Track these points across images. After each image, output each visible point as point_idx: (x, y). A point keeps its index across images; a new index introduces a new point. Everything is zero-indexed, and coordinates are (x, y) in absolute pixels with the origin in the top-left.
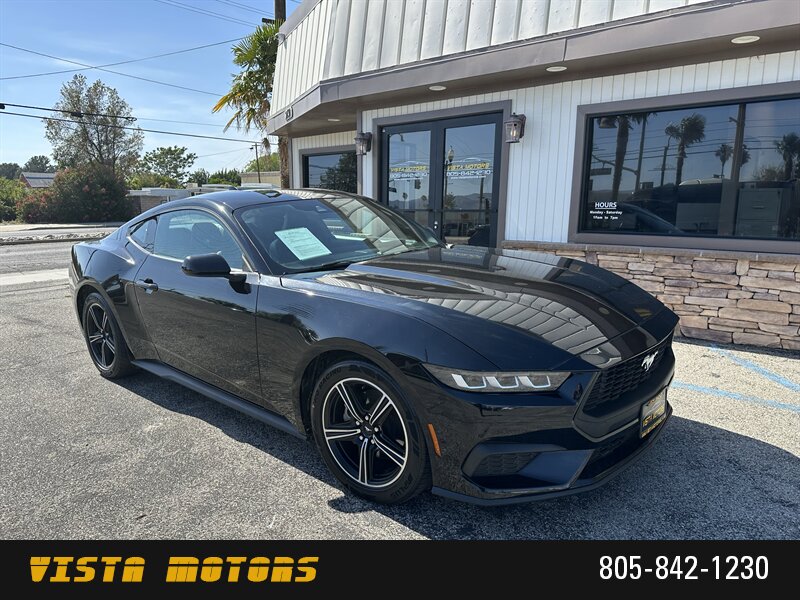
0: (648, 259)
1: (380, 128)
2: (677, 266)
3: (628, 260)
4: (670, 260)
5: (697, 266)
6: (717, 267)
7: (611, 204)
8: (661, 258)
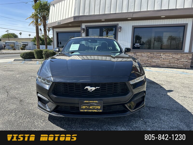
0: (146, 53)
1: (87, 27)
2: (151, 55)
3: (142, 54)
4: (150, 54)
5: (154, 54)
6: (158, 54)
7: (138, 44)
8: (148, 53)
